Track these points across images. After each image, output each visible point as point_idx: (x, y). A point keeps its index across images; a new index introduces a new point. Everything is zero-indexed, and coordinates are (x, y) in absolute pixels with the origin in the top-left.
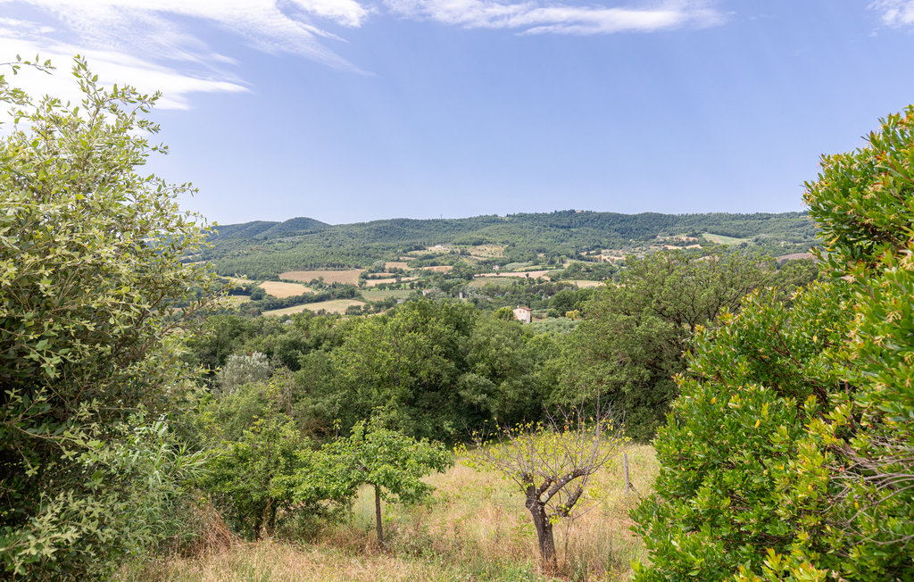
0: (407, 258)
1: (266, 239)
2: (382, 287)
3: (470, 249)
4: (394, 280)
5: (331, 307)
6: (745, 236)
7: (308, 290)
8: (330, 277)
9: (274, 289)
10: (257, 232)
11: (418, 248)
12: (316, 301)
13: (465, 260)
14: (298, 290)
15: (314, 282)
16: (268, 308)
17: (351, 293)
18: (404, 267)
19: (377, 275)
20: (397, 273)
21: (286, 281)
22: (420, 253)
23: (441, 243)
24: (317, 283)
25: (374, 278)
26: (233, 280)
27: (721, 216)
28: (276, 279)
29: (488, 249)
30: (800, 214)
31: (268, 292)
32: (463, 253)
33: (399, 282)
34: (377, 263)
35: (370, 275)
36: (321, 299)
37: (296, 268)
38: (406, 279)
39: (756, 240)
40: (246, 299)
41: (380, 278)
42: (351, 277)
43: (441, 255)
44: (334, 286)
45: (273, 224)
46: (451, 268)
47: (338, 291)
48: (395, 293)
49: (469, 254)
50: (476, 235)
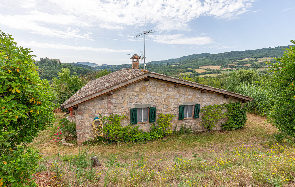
0: (235, 62)
1: (196, 59)
2: (227, 70)
3: (258, 59)
4: (231, 69)
5: (212, 75)
7: (206, 71)
8: (212, 68)
9: (198, 71)
10: (194, 57)
11: (240, 59)
12: (208, 74)
13: (256, 62)
14: (204, 71)
15: (208, 69)
16: (196, 75)
17: (218, 72)
18: (234, 65)
19: (226, 67)
20: (232, 67)
21: (200, 69)
22: (239, 61)
23: (248, 57)
24: (209, 69)
25: (224, 68)
26: (188, 68)
28: (198, 68)
29: (266, 59)
31: (196, 71)
32: (255, 60)
33: (232, 69)
34: (226, 64)
35: (223, 67)
36: (209, 73)
37: (203, 66)
38: (235, 68)
40: (191, 73)
41: (226, 68)
42: (217, 68)
43: (247, 61)
44: (213, 70)
45: (198, 55)
46: (250, 65)
47: (214, 71)
48: (231, 72)
49: (258, 61)
50: (261, 55)
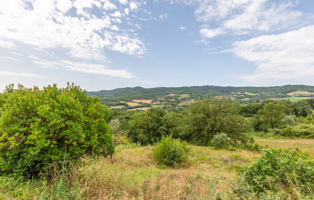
0: (164, 97)
1: (129, 92)
2: (157, 104)
3: (180, 95)
4: (160, 103)
5: (143, 109)
6: (257, 93)
7: (139, 105)
8: (144, 101)
9: (131, 104)
10: (127, 90)
11: (167, 95)
12: (140, 107)
13: (179, 98)
14: (136, 105)
15: (140, 103)
16: (129, 109)
17: (149, 106)
18: (163, 99)
19: (156, 101)
20: (161, 101)
21: (133, 102)
22: (167, 96)
23: (173, 93)
24: (141, 103)
25: (155, 102)
26: (121, 102)
27: (250, 87)
28: (131, 102)
29: (185, 95)
30: (274, 87)
31: (129, 105)
32: (178, 96)
33: (161, 103)
34: (156, 98)
35: (154, 101)
36: (141, 107)
37: (136, 99)
38: (163, 102)
39: (260, 94)
40: (124, 106)
41: (156, 102)
42: (149, 102)
43: (172, 96)
44: (145, 104)
45: (131, 88)
46: (175, 100)
47: (146, 105)
48: (160, 106)
49: (180, 96)
50: (182, 92)
